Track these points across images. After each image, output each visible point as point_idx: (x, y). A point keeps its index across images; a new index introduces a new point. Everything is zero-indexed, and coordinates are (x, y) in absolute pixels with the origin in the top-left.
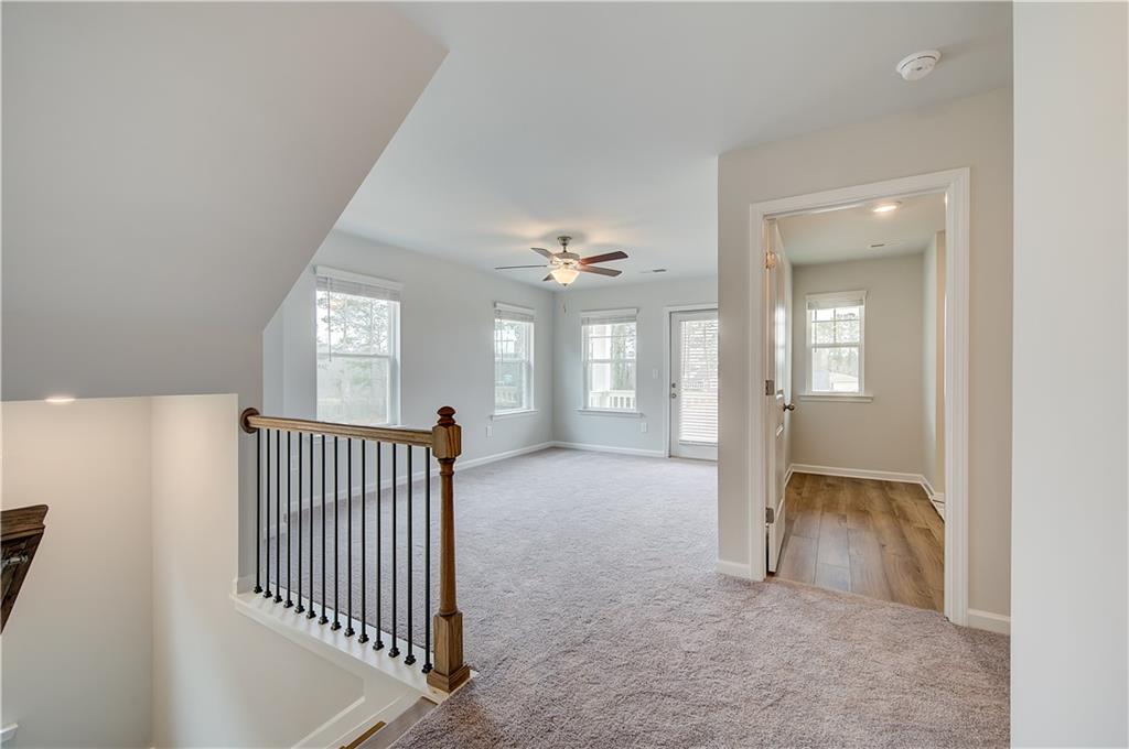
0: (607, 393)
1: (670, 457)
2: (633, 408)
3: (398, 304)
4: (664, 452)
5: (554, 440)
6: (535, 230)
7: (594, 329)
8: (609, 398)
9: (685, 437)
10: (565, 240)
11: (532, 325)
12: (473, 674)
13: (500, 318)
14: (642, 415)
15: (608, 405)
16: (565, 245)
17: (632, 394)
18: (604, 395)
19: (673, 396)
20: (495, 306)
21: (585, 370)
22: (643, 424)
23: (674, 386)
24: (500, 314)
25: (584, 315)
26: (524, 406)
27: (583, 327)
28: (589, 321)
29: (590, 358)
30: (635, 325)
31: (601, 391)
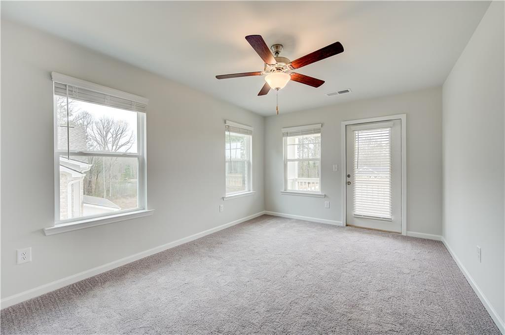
0: (296, 180)
1: (347, 225)
2: (318, 191)
3: (145, 115)
4: (342, 223)
5: (266, 210)
7: (289, 139)
8: (297, 182)
9: (358, 211)
10: (277, 47)
11: (251, 137)
13: (229, 131)
14: (325, 195)
15: (296, 188)
16: (277, 52)
17: (317, 181)
18: (294, 180)
19: (349, 183)
20: (225, 123)
21: (285, 166)
22: (326, 202)
23: (349, 176)
24: (229, 129)
25: (284, 130)
26: (246, 190)
27: (283, 138)
28: (287, 134)
29: (288, 158)
30: (319, 135)
31: (293, 178)
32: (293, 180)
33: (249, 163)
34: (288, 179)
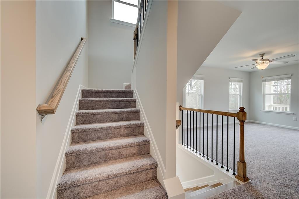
0: (272, 105)
2: (289, 111)
3: (203, 81)
6: (251, 54)
7: (267, 83)
8: (273, 107)
10: (262, 55)
11: (242, 83)
12: (250, 181)
13: (231, 82)
14: (293, 114)
15: (272, 109)
16: (262, 56)
17: (288, 106)
20: (230, 79)
21: (264, 97)
22: (294, 118)
24: (231, 81)
25: (264, 79)
27: (263, 83)
28: (266, 81)
29: (266, 93)
30: (290, 80)
31: (270, 104)
32: (270, 105)
33: (240, 96)
34: (266, 104)
